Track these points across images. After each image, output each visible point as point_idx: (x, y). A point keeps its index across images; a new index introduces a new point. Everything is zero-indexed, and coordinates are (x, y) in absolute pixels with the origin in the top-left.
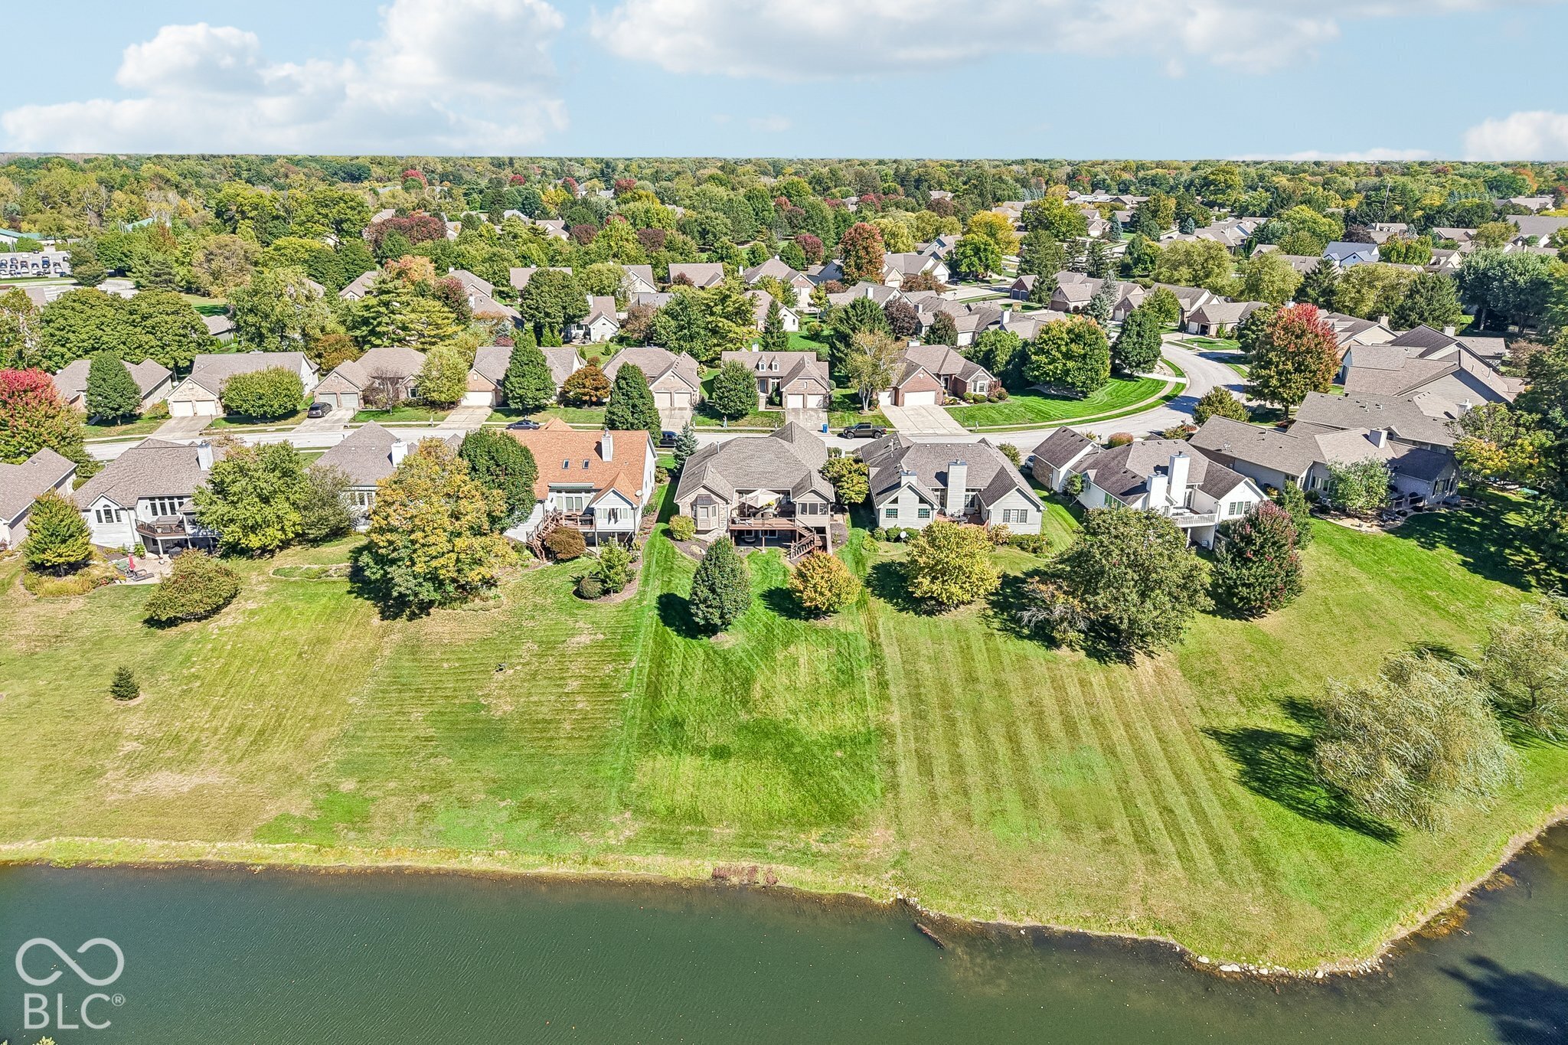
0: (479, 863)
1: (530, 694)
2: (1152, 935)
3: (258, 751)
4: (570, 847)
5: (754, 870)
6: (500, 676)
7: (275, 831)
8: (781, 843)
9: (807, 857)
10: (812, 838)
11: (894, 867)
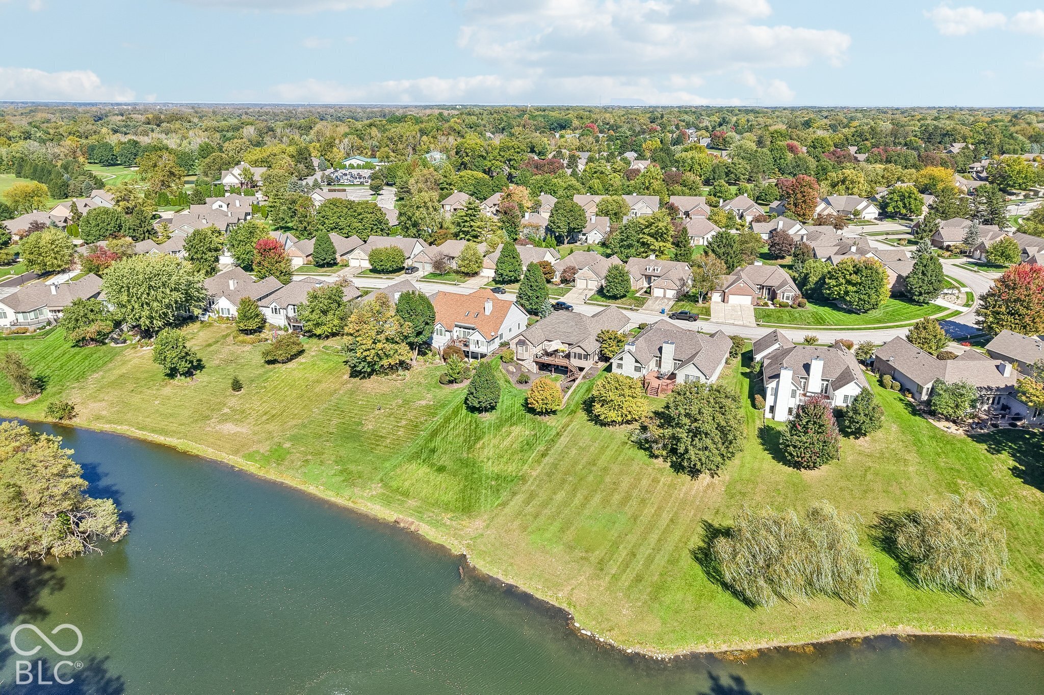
0: (312, 489)
1: (383, 423)
2: (564, 606)
3: (268, 423)
4: (347, 493)
5: (412, 523)
6: (377, 412)
7: (250, 457)
8: (431, 514)
9: (436, 524)
10: (446, 517)
11: (471, 539)
